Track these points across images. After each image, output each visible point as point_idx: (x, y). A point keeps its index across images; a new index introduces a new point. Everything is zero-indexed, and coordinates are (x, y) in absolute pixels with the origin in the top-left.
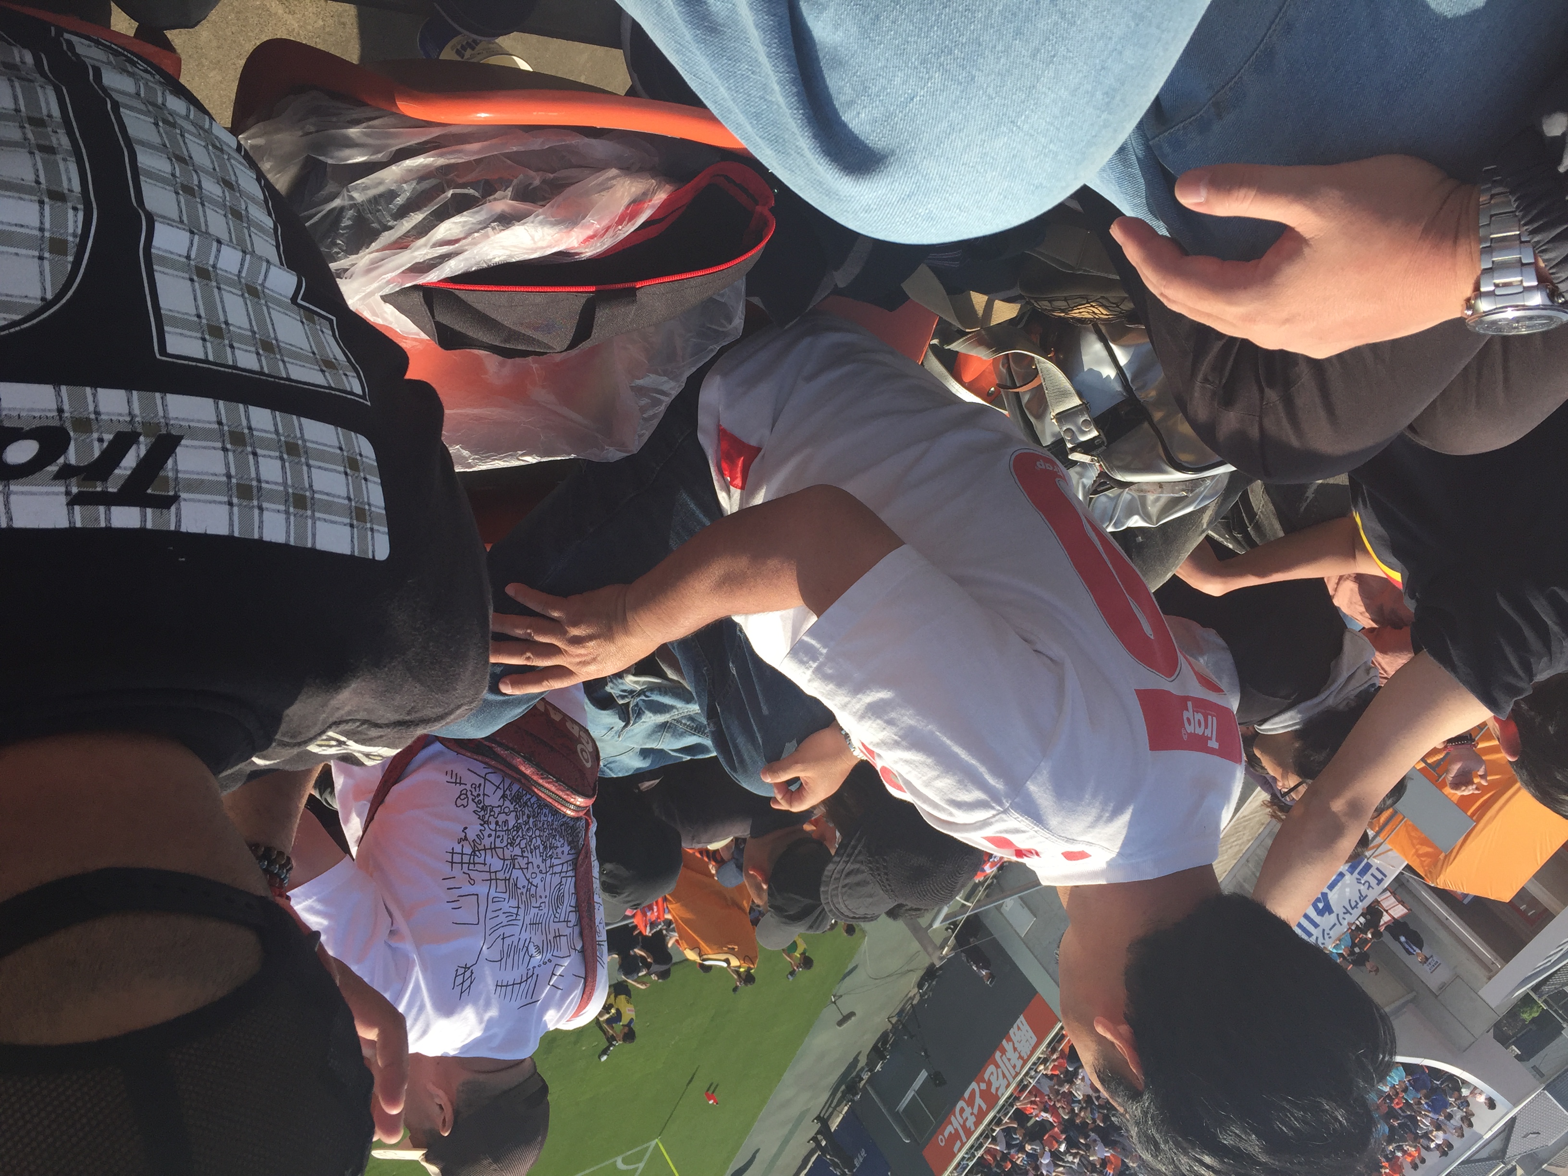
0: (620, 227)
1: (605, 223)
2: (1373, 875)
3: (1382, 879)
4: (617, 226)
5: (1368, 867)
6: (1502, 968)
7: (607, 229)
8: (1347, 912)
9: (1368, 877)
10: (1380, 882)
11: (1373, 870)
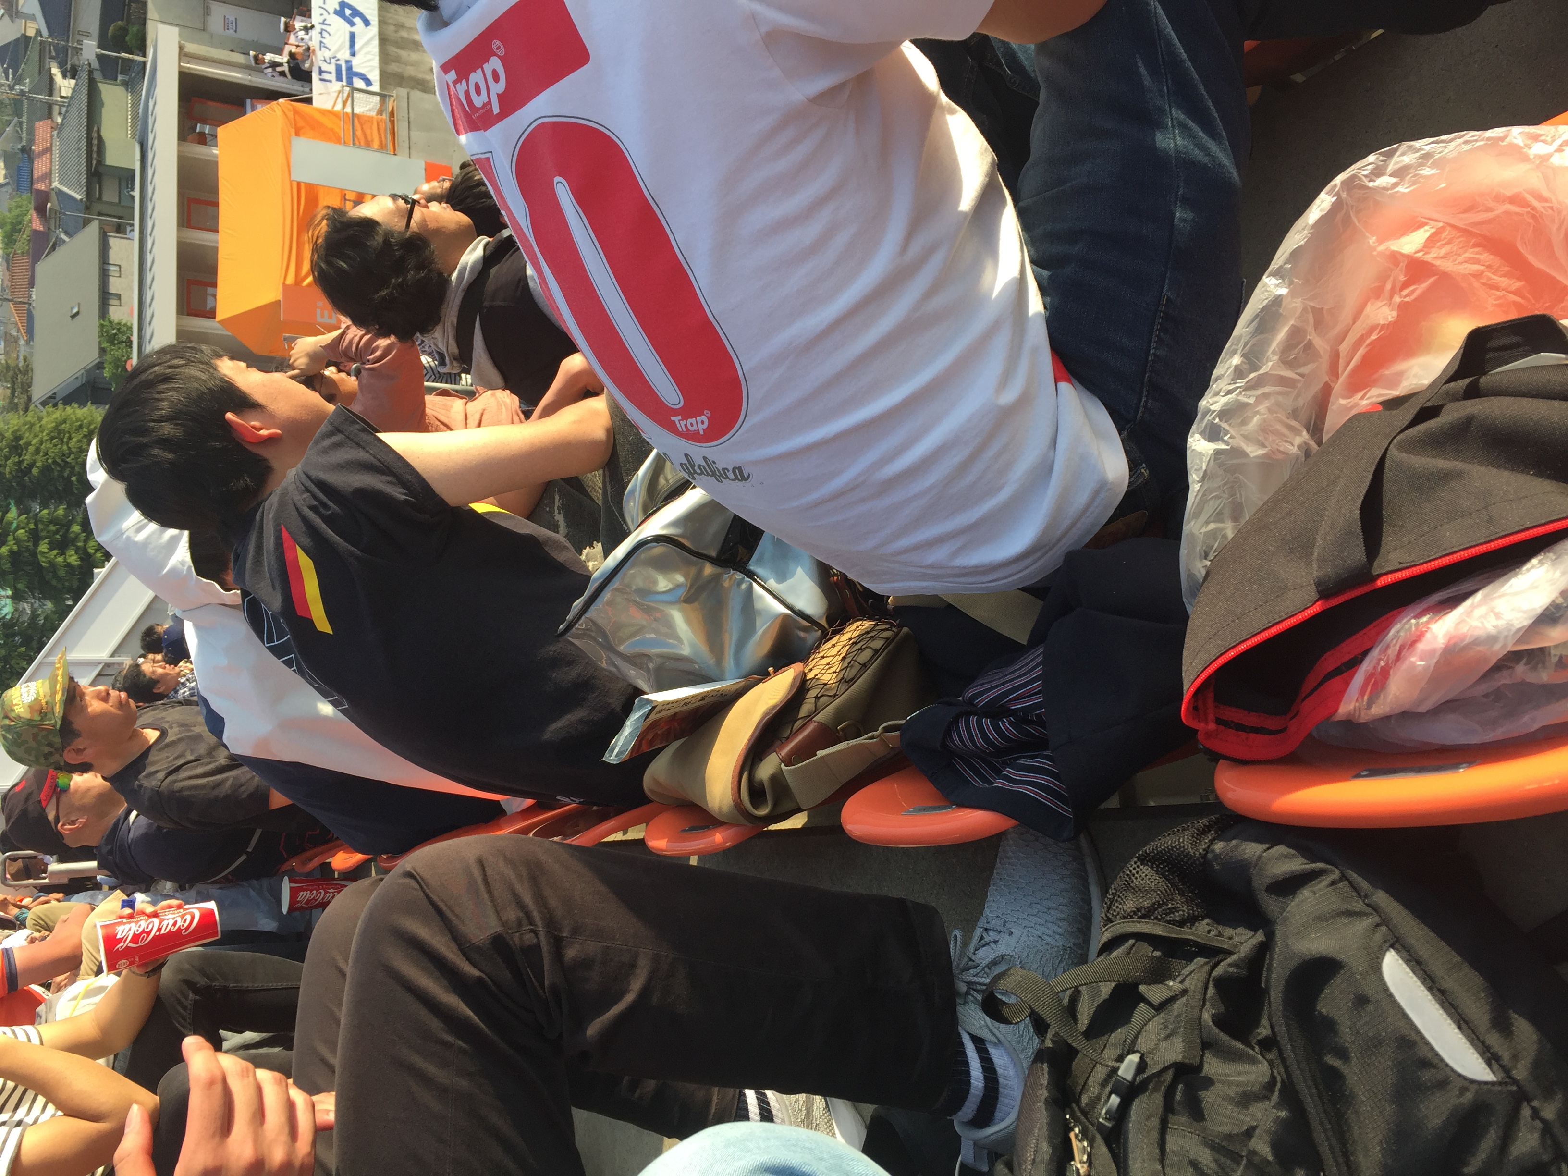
0: (1382, 663)
1: (1404, 666)
2: (330, 73)
3: (320, 75)
4: (1387, 664)
5: (339, 78)
6: (180, 66)
7: (1398, 657)
8: (323, 23)
9: (332, 68)
10: (321, 72)
11: (333, 77)
